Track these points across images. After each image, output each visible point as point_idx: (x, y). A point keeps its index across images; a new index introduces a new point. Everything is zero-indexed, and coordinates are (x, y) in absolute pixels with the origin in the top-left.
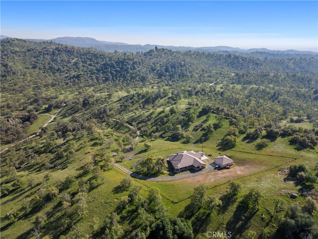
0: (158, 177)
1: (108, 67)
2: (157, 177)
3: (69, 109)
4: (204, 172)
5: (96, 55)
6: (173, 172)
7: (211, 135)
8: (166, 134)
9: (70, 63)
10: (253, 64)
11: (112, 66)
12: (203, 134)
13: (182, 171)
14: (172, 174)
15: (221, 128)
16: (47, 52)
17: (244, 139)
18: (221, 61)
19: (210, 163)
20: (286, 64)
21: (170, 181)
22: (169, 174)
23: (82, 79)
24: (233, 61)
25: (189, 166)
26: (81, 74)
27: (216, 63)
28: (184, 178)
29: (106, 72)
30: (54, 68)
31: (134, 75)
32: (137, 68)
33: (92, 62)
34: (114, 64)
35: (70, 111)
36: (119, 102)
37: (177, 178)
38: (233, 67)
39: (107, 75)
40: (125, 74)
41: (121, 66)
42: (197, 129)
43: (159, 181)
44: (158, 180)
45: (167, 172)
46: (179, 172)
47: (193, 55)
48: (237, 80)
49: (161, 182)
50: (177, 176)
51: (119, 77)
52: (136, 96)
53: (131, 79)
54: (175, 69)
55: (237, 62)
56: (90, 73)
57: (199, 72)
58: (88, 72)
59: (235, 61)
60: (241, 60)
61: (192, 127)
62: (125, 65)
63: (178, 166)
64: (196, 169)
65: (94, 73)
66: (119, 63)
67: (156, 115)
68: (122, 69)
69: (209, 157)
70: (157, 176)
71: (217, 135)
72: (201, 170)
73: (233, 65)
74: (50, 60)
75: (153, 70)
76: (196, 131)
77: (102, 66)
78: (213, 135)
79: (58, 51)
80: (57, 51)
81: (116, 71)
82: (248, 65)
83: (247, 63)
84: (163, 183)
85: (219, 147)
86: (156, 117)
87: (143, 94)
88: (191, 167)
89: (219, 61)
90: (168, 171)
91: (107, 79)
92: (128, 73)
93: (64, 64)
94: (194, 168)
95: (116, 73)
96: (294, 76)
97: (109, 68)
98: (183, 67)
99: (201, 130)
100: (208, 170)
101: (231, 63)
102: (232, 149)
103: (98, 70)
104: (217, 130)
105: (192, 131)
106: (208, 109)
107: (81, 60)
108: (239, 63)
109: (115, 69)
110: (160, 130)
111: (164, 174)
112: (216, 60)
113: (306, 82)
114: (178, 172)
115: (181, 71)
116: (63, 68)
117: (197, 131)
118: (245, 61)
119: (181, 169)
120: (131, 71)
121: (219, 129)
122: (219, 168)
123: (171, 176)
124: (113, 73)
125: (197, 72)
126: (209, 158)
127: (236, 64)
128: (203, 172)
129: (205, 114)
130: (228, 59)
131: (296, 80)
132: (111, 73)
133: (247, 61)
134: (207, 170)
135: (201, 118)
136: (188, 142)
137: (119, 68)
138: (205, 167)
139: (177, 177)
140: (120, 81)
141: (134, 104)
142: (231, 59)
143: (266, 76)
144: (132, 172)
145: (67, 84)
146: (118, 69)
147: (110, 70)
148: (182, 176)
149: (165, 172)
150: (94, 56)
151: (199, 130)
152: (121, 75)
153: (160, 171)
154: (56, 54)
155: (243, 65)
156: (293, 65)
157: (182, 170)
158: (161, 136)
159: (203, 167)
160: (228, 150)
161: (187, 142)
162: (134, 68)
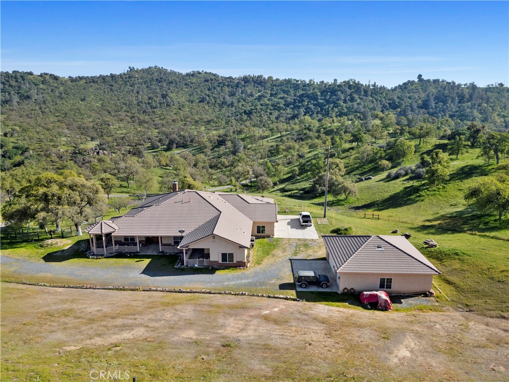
1: (305, 99)
5: (297, 85)
9: (253, 96)
29: (298, 107)
30: (226, 103)
31: (346, 110)
32: (358, 100)
33: (286, 96)
34: (317, 95)
39: (298, 111)
41: (328, 97)
51: (317, 113)
58: (270, 107)
61: (385, 174)
62: (336, 95)
65: (279, 109)
66: (328, 92)
68: (328, 101)
77: (296, 98)
81: (317, 105)
91: (294, 117)
95: (314, 108)
97: (307, 100)
103: (287, 105)
107: (270, 92)
109: (315, 102)
116: (238, 102)
120: (344, 105)
124: (310, 108)
132: (307, 108)
137: (324, 99)
146: (321, 101)
147: (306, 103)
150: (295, 87)
158: (283, 189)
162: (352, 100)
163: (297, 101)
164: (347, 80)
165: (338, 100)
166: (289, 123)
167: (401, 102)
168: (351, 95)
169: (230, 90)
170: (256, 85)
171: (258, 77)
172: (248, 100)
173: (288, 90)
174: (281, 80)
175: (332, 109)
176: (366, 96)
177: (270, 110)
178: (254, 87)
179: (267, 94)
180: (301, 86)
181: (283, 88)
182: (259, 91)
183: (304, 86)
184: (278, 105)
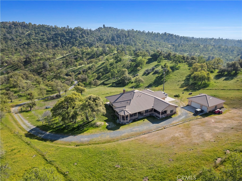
0: (82, 134)
1: (58, 36)
2: (80, 133)
3: (9, 67)
4: (177, 121)
5: (49, 28)
6: (115, 122)
7: (168, 78)
8: (110, 80)
9: (24, 34)
10: (184, 41)
11: (62, 35)
12: (157, 77)
13: (134, 121)
14: (113, 126)
15: (178, 70)
16: (4, 26)
17: (218, 77)
18: (159, 38)
19: (182, 107)
20: (208, 42)
21: (109, 142)
22: (107, 128)
23: (32, 46)
24: (168, 38)
25: (147, 111)
26: (32, 42)
27: (155, 38)
28: (139, 134)
29: (56, 40)
30: (8, 38)
31: (82, 42)
32: (86, 37)
33: (45, 34)
34: (64, 34)
35: (9, 69)
36: (62, 59)
37: (123, 135)
38: (169, 42)
39: (57, 42)
40: (74, 41)
41: (70, 35)
42: (149, 73)
43: (83, 142)
44: (82, 139)
45: (103, 123)
46: (128, 123)
47: (136, 33)
48: (174, 49)
49: (88, 145)
50: (124, 130)
51: (68, 43)
52: (81, 53)
53: (79, 45)
54: (120, 39)
55: (171, 38)
56: (41, 41)
57: (142, 42)
58: (39, 40)
59: (170, 38)
60: (174, 37)
61: (141, 72)
62: (75, 34)
63: (127, 109)
64: (161, 116)
65: (45, 41)
66: (69, 33)
67: (99, 65)
68: (71, 37)
69: (177, 98)
70: (82, 132)
71: (176, 77)
72: (169, 117)
73: (168, 41)
74: (5, 32)
75: (101, 40)
76: (147, 75)
77: (53, 36)
78: (171, 77)
79: (15, 26)
80: (13, 26)
81: (66, 39)
82: (180, 41)
83: (179, 39)
84: (90, 146)
85: (185, 88)
86: (99, 66)
87: (88, 52)
88: (151, 113)
89: (157, 38)
90: (106, 121)
91: (56, 46)
92: (77, 40)
93: (18, 34)
94: (157, 114)
95: (65, 41)
96: (219, 47)
97: (60, 37)
98: (128, 37)
99: (154, 74)
100: (184, 117)
101: (166, 39)
102: (207, 88)
103: (49, 39)
104: (174, 72)
105: (142, 76)
106: (158, 54)
107: (34, 32)
108: (173, 39)
109: (64, 38)
110: (102, 79)
111: (97, 127)
112: (154, 37)
113: (230, 52)
114: (125, 121)
115: (126, 40)
116: (16, 37)
117: (149, 75)
118: (178, 38)
119: (131, 115)
120: (80, 39)
121: (176, 71)
122: (201, 114)
123: (112, 131)
124: (63, 41)
125: (140, 42)
126: (177, 100)
127: (171, 40)
128: (174, 120)
129: (156, 60)
130: (164, 36)
131: (222, 50)
132: (61, 41)
133: (179, 38)
134: (180, 116)
135: (151, 64)
136: (138, 87)
137: (69, 36)
138: (175, 113)
139: (124, 133)
140: (69, 46)
141: (78, 61)
142: (166, 36)
143: (198, 47)
144: (35, 127)
145: (16, 50)
146: (67, 37)
147: (60, 39)
148: (134, 130)
149: (99, 123)
150: (48, 29)
151: (151, 74)
152: (70, 42)
153: (91, 122)
154: (12, 28)
155: (176, 41)
156: (214, 43)
157: (134, 118)
158: (103, 84)
159: (173, 113)
160: (200, 90)
161: (136, 87)
162: (83, 37)
163: (54, 37)
164: (77, 27)
165: (77, 37)
166: (55, 49)
167: (103, 38)
168: (81, 34)
169: (6, 30)
170: (23, 27)
171: (22, 23)
172: (22, 36)
173: (45, 31)
174: (37, 25)
175: (75, 41)
176: (88, 35)
177: (40, 42)
178: (22, 28)
179: (33, 33)
180: (51, 29)
181: (41, 29)
182: (27, 31)
183: (53, 29)
184: (44, 39)
